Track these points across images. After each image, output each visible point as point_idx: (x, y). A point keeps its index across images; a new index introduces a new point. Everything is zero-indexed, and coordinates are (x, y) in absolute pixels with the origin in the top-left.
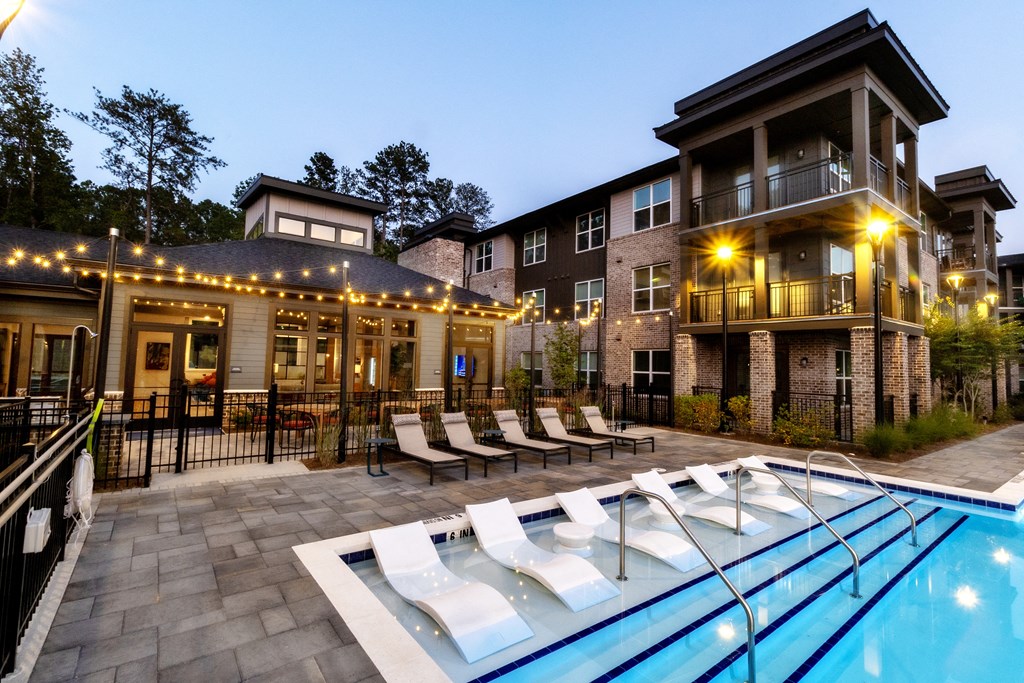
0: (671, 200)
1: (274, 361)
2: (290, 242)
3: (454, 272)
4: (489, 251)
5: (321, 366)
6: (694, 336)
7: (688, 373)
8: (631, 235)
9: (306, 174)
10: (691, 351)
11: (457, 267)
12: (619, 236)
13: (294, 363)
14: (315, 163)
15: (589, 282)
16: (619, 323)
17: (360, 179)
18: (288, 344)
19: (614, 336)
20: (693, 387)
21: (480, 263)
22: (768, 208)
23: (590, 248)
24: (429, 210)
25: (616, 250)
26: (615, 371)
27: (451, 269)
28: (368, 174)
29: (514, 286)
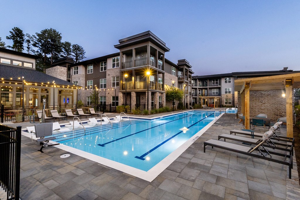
0: (119, 62)
1: (1, 100)
2: (5, 66)
3: (63, 76)
4: (77, 69)
5: (19, 102)
6: (122, 93)
7: (121, 101)
8: (111, 69)
9: (10, 34)
10: (122, 96)
11: (65, 74)
12: (109, 69)
13: (8, 101)
14: (14, 31)
15: (103, 79)
16: (109, 90)
17: (34, 39)
18: (6, 95)
19: (108, 93)
20: (122, 104)
21: (75, 72)
22: (135, 67)
23: (103, 71)
24: (62, 51)
25: (108, 72)
26: (108, 101)
27: (63, 75)
28: (38, 37)
29: (85, 79)
